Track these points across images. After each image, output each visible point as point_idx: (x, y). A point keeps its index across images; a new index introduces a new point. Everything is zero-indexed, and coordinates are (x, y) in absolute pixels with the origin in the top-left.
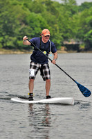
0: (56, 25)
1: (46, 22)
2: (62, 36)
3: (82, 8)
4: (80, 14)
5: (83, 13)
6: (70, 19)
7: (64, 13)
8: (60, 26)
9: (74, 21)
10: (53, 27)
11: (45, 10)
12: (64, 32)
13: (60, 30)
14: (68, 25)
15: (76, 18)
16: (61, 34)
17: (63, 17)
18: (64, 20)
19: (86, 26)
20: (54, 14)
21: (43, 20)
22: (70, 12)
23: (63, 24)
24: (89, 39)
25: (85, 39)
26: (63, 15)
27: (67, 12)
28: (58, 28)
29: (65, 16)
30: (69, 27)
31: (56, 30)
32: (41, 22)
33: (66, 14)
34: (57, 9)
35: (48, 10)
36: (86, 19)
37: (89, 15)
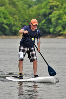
0: (16, 16)
1: (8, 14)
2: (21, 24)
3: (37, 2)
4: (35, 7)
5: (37, 6)
6: (27, 11)
7: (23, 6)
8: (19, 17)
9: (30, 13)
10: (14, 18)
11: (7, 4)
12: (22, 22)
13: (19, 20)
14: (26, 16)
15: (32, 11)
16: (20, 23)
17: (21, 9)
18: (22, 12)
19: (40, 17)
20: (15, 7)
21: (6, 12)
22: (27, 6)
23: (22, 15)
24: (43, 27)
25: (39, 27)
26: (22, 8)
27: (25, 6)
28: (18, 18)
29: (24, 9)
30: (26, 17)
31: (16, 20)
32: (3, 13)
33: (24, 7)
34: (17, 3)
35: (10, 4)
36: (40, 11)
37: (42, 8)
